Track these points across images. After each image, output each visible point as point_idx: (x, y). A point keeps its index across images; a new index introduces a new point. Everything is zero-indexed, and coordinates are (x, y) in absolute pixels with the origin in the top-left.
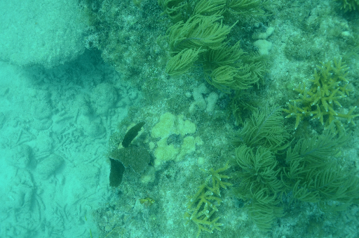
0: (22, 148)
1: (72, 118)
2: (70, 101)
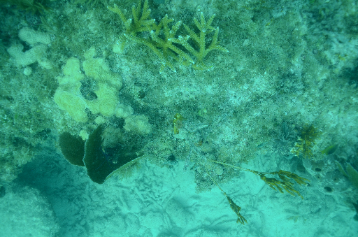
1: (123, 192)
2: (105, 196)
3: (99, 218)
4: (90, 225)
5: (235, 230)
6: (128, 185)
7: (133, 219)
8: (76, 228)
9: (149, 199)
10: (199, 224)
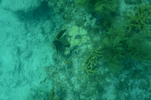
0: (15, 47)
1: (35, 34)
2: (35, 28)
3: (26, 25)
4: (24, 21)
5: (19, 75)
6: (38, 37)
7: (25, 38)
8: (23, 16)
9: (32, 44)
10: (22, 62)
